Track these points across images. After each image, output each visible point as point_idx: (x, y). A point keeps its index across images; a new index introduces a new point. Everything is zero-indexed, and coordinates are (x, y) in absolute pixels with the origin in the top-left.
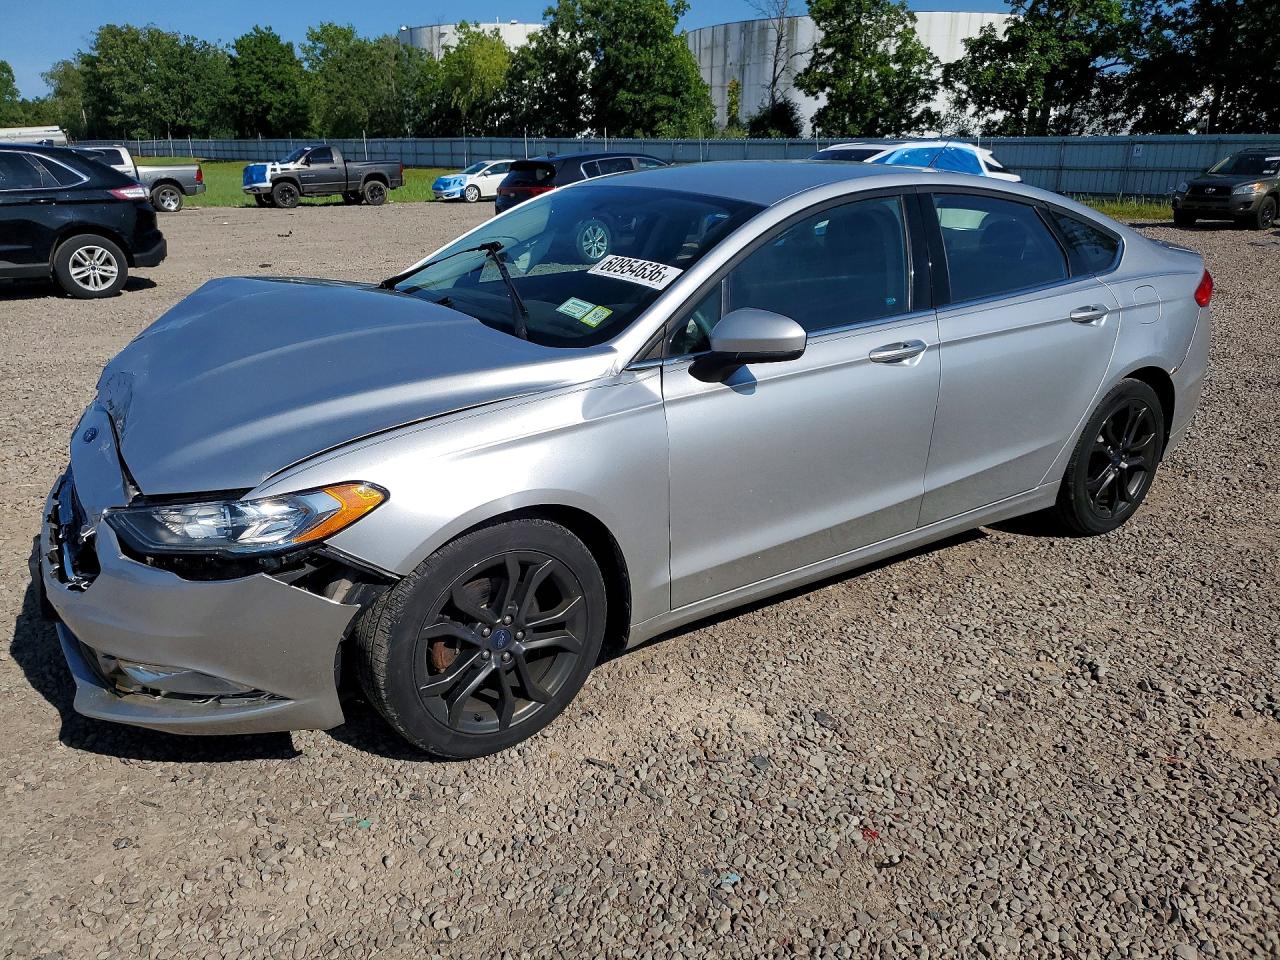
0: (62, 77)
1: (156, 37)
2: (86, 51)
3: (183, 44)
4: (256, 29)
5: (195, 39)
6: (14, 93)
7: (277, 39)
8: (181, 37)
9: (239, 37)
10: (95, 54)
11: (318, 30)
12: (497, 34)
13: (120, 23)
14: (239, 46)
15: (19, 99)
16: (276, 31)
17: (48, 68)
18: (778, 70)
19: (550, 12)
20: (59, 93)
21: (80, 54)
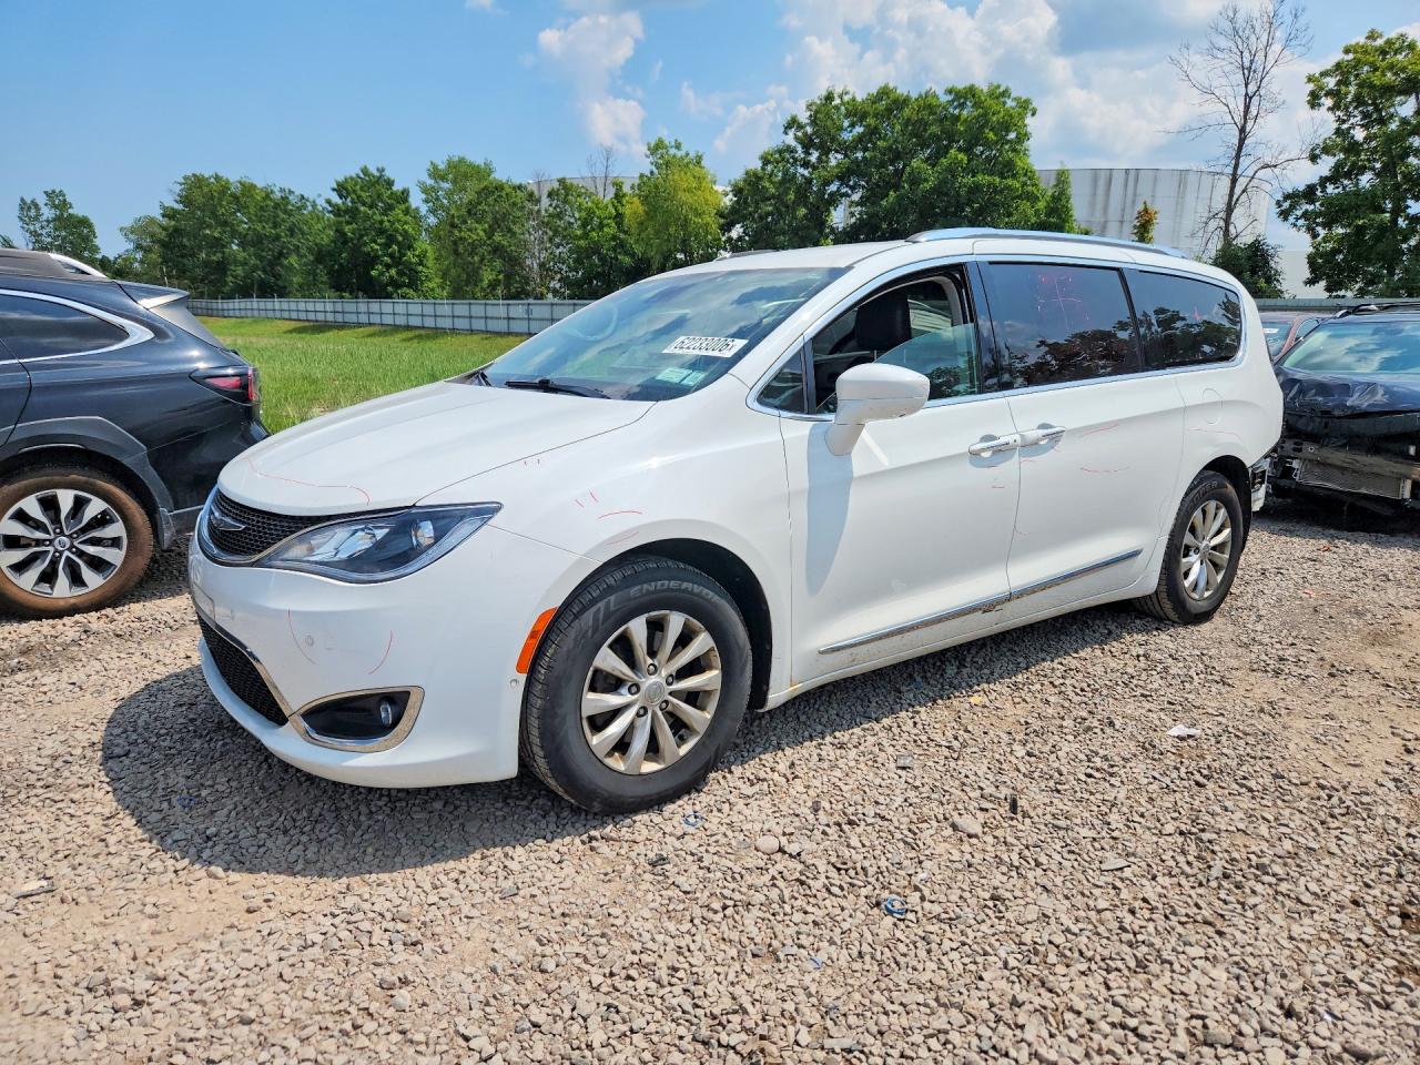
0: (141, 231)
1: (248, 189)
2: (171, 202)
3: (278, 195)
4: (365, 171)
5: (291, 192)
6: (96, 249)
7: (390, 183)
8: (276, 189)
9: (341, 179)
10: (180, 207)
11: (442, 166)
12: (699, 163)
13: (207, 172)
14: (341, 189)
15: (99, 256)
16: (389, 174)
17: (128, 223)
18: (1238, 190)
19: (793, 123)
20: (138, 247)
21: (164, 208)
